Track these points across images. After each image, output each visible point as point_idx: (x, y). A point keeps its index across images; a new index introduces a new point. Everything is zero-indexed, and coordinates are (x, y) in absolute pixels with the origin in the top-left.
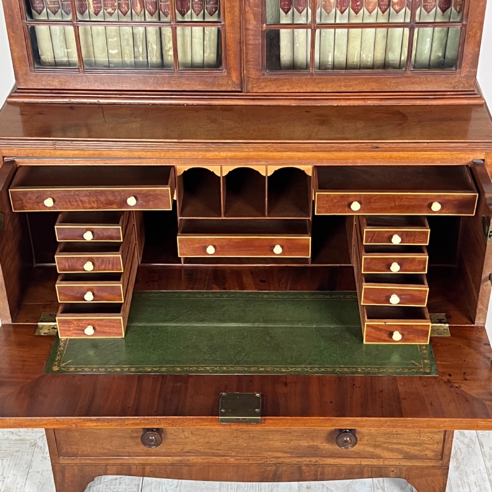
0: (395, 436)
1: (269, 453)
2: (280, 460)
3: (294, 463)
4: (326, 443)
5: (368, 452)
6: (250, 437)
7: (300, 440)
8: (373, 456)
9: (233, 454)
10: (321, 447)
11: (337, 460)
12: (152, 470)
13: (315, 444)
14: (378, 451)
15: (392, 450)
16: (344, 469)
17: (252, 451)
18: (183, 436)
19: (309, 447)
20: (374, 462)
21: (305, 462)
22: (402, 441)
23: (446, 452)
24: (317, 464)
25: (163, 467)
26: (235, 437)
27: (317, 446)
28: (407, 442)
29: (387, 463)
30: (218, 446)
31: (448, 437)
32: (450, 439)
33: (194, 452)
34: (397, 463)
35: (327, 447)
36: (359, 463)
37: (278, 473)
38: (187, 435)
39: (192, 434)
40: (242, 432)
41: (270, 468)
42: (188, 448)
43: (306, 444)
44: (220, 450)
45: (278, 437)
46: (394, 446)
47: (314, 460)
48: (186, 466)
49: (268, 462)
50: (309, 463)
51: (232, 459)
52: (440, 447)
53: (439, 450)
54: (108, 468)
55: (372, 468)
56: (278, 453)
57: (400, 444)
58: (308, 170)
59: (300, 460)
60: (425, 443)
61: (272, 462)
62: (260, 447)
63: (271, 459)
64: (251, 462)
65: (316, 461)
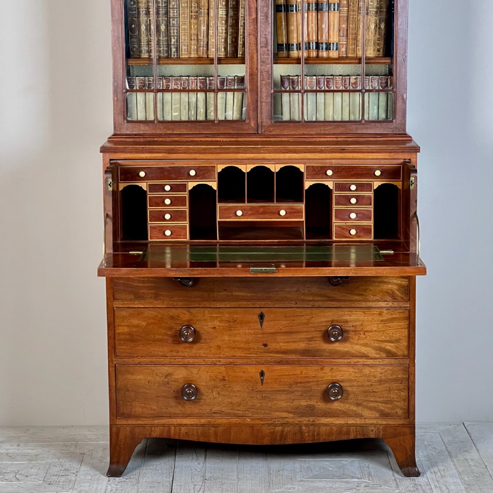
0: (372, 394)
1: (277, 413)
2: (286, 420)
3: (296, 423)
4: (321, 403)
5: (352, 410)
6: (262, 397)
7: (300, 400)
8: (356, 415)
9: (250, 415)
10: (317, 406)
11: (329, 419)
12: (186, 431)
13: (312, 403)
14: (359, 410)
15: (370, 409)
16: (334, 428)
17: (263, 411)
18: (212, 397)
19: (307, 406)
20: (358, 421)
21: (304, 422)
22: (378, 399)
23: (411, 410)
24: (314, 424)
25: (195, 427)
26: (251, 397)
27: (313, 405)
28: (381, 400)
29: (368, 421)
30: (238, 406)
31: (411, 394)
32: (413, 396)
33: (220, 413)
34: (374, 422)
35: (320, 406)
36: (346, 422)
37: (284, 433)
38: (215, 396)
39: (219, 394)
40: (257, 392)
41: (278, 428)
42: (216, 409)
43: (305, 404)
44: (240, 411)
45: (284, 397)
46: (372, 404)
47: (312, 420)
48: (213, 426)
49: (276, 423)
50: (308, 422)
51: (249, 420)
52: (406, 404)
53: (406, 408)
54: (153, 429)
55: (356, 428)
56: (284, 414)
57: (376, 402)
58: (302, 168)
59: (301, 419)
60: (395, 401)
61: (280, 422)
62: (270, 407)
63: (279, 419)
64: (263, 423)
65: (314, 421)
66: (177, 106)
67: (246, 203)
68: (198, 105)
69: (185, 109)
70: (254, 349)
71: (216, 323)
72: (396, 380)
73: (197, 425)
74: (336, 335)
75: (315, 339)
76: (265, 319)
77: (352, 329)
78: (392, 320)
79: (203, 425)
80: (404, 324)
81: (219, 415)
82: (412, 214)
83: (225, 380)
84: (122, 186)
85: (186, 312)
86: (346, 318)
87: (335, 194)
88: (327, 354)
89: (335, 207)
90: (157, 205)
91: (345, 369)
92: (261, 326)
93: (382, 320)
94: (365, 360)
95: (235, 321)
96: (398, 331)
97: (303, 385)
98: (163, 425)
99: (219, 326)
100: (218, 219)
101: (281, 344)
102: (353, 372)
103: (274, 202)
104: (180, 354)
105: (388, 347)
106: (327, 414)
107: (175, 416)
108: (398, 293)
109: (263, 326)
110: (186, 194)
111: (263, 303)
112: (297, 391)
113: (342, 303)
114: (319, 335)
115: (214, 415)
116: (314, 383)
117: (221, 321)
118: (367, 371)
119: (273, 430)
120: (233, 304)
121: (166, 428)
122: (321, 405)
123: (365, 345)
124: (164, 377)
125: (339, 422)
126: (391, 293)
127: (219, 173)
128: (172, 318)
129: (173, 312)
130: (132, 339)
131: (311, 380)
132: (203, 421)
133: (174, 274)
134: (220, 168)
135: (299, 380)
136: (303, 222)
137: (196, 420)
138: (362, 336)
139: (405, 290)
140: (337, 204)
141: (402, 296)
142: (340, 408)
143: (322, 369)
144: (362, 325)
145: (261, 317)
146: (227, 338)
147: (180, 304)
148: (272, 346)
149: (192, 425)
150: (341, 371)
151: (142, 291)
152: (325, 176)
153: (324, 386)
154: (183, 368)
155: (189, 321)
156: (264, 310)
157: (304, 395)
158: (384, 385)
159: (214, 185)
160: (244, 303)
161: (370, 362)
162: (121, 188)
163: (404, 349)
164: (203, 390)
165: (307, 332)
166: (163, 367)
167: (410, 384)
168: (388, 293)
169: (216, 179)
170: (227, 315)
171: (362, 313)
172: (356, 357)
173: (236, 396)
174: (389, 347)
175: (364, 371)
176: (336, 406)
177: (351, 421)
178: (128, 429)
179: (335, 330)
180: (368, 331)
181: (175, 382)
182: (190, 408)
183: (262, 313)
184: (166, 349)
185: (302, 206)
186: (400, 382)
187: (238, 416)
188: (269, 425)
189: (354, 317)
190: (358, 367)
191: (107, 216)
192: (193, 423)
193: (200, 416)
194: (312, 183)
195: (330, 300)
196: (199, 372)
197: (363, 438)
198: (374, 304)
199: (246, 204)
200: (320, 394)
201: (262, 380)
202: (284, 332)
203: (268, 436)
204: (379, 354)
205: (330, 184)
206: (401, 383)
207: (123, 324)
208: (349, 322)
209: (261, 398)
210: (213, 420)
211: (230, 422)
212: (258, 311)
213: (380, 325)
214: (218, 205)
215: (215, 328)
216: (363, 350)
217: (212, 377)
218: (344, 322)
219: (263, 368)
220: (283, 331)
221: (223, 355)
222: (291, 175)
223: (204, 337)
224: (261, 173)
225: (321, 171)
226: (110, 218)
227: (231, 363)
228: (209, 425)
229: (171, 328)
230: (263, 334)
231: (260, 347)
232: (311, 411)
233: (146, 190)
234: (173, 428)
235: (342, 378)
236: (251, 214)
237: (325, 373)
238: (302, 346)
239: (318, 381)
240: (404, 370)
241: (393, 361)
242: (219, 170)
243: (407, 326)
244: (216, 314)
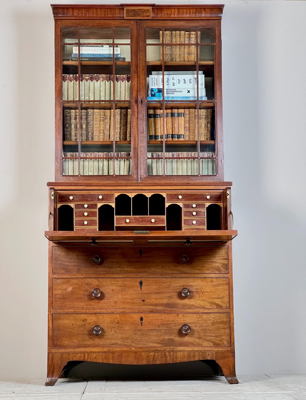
0: (208, 331)
1: (151, 344)
2: (156, 348)
3: (163, 350)
4: (177, 337)
5: (196, 342)
7: (165, 335)
8: (199, 345)
9: (134, 345)
10: (175, 340)
11: (182, 347)
12: (95, 356)
14: (200, 342)
15: (208, 341)
16: (186, 353)
17: (143, 343)
18: (111, 334)
19: (169, 339)
20: (200, 349)
21: (167, 350)
22: (211, 335)
23: (232, 341)
24: (173, 351)
25: (101, 353)
26: (135, 334)
27: (173, 339)
28: (214, 335)
29: (206, 349)
30: (127, 340)
32: (233, 333)
33: (116, 344)
34: (210, 349)
36: (193, 349)
37: (155, 357)
38: (113, 333)
39: (115, 332)
40: (138, 330)
41: (151, 353)
42: (113, 342)
43: (168, 338)
44: (128, 342)
45: (155, 333)
46: (208, 338)
47: (172, 348)
48: (111, 353)
49: (150, 350)
50: (169, 350)
51: (134, 348)
52: (229, 337)
53: (229, 340)
54: (74, 355)
55: (199, 353)
56: (155, 344)
57: (210, 336)
58: (164, 195)
59: (165, 348)
60: (222, 335)
61: (152, 350)
62: (147, 340)
63: (152, 348)
64: (142, 350)
65: (173, 349)
66: (92, 169)
67: (132, 215)
68: (104, 169)
69: (96, 171)
70: (137, 303)
71: (114, 287)
72: (222, 322)
73: (102, 352)
74: (186, 293)
75: (173, 297)
76: (143, 285)
77: (195, 290)
78: (218, 285)
79: (105, 352)
80: (226, 287)
81: (115, 345)
82: (228, 212)
83: (119, 323)
84: (59, 205)
85: (96, 281)
86: (191, 284)
87: (183, 210)
88: (181, 306)
89: (183, 218)
90: (80, 216)
91: (191, 315)
92: (141, 289)
93: (213, 285)
94: (204, 310)
95: (125, 286)
96: (222, 291)
97: (167, 326)
98: (81, 353)
99: (115, 289)
100: (115, 225)
101: (153, 300)
102: (197, 317)
103: (148, 215)
104: (92, 306)
105: (217, 302)
106: (181, 344)
107: (89, 346)
108: (222, 269)
109: (142, 289)
110: (97, 210)
111: (142, 275)
112: (163, 329)
113: (189, 275)
114: (176, 294)
115: (112, 345)
116: (173, 325)
117: (117, 286)
118: (205, 316)
119: (148, 355)
120: (124, 276)
121: (83, 354)
122: (177, 339)
123: (203, 300)
124: (82, 321)
125: (188, 349)
126: (218, 268)
127: (116, 198)
128: (88, 284)
129: (88, 280)
130: (64, 298)
131: (171, 323)
132: (106, 349)
133: (90, 234)
134: (116, 195)
135: (164, 323)
136: (165, 226)
137: (101, 349)
138: (201, 295)
139: (226, 266)
140: (185, 216)
141: (225, 270)
142: (189, 341)
143: (178, 316)
144: (201, 288)
145: (141, 283)
146: (120, 296)
147: (93, 276)
148: (147, 301)
149: (99, 352)
150: (189, 317)
152: (177, 199)
153: (180, 327)
154: (94, 315)
155: (98, 286)
156: (143, 280)
157: (167, 332)
158: (216, 326)
159: (113, 205)
160: (130, 275)
161: (206, 311)
162: (58, 207)
163: (227, 303)
164: (105, 329)
165: (168, 292)
166: (81, 315)
167: (231, 324)
168: (216, 268)
169: (115, 201)
170: (120, 283)
171: (201, 281)
172: (198, 308)
173: (126, 333)
174: (218, 301)
175: (203, 317)
176: (186, 339)
177: (196, 349)
178: (59, 355)
179: (185, 290)
180: (204, 292)
181: (89, 324)
182: (97, 341)
183: (141, 281)
184: (83, 304)
185: (165, 217)
186: (225, 324)
187: (126, 346)
188: (146, 351)
189: (196, 283)
190: (200, 314)
192: (99, 351)
193: (103, 346)
194: (170, 204)
195: (182, 273)
196: (104, 318)
197: (204, 359)
198: (208, 275)
199: (132, 216)
200: (176, 331)
201: (142, 323)
202: (155, 293)
203: (145, 359)
204: (212, 306)
205: (181, 204)
206: (226, 325)
207: (57, 288)
208: (194, 286)
209: (141, 334)
210: (111, 348)
211: (122, 350)
212: (139, 280)
213: (212, 288)
214: (115, 217)
215: (113, 290)
216: (202, 303)
217: (111, 321)
218: (190, 286)
219: (142, 315)
220: (154, 292)
221: (118, 307)
222: (158, 200)
223: (106, 296)
224: (140, 198)
225: (176, 197)
226: (52, 215)
227: (123, 312)
228: (109, 352)
229: (87, 291)
230: (142, 294)
231: (140, 302)
232: (171, 342)
233: (73, 207)
234: (86, 354)
235: (190, 321)
236: (135, 222)
237: (179, 318)
238: (165, 301)
239: (175, 323)
240: (227, 316)
241: (220, 310)
242: (116, 196)
243: (228, 289)
244: (114, 281)
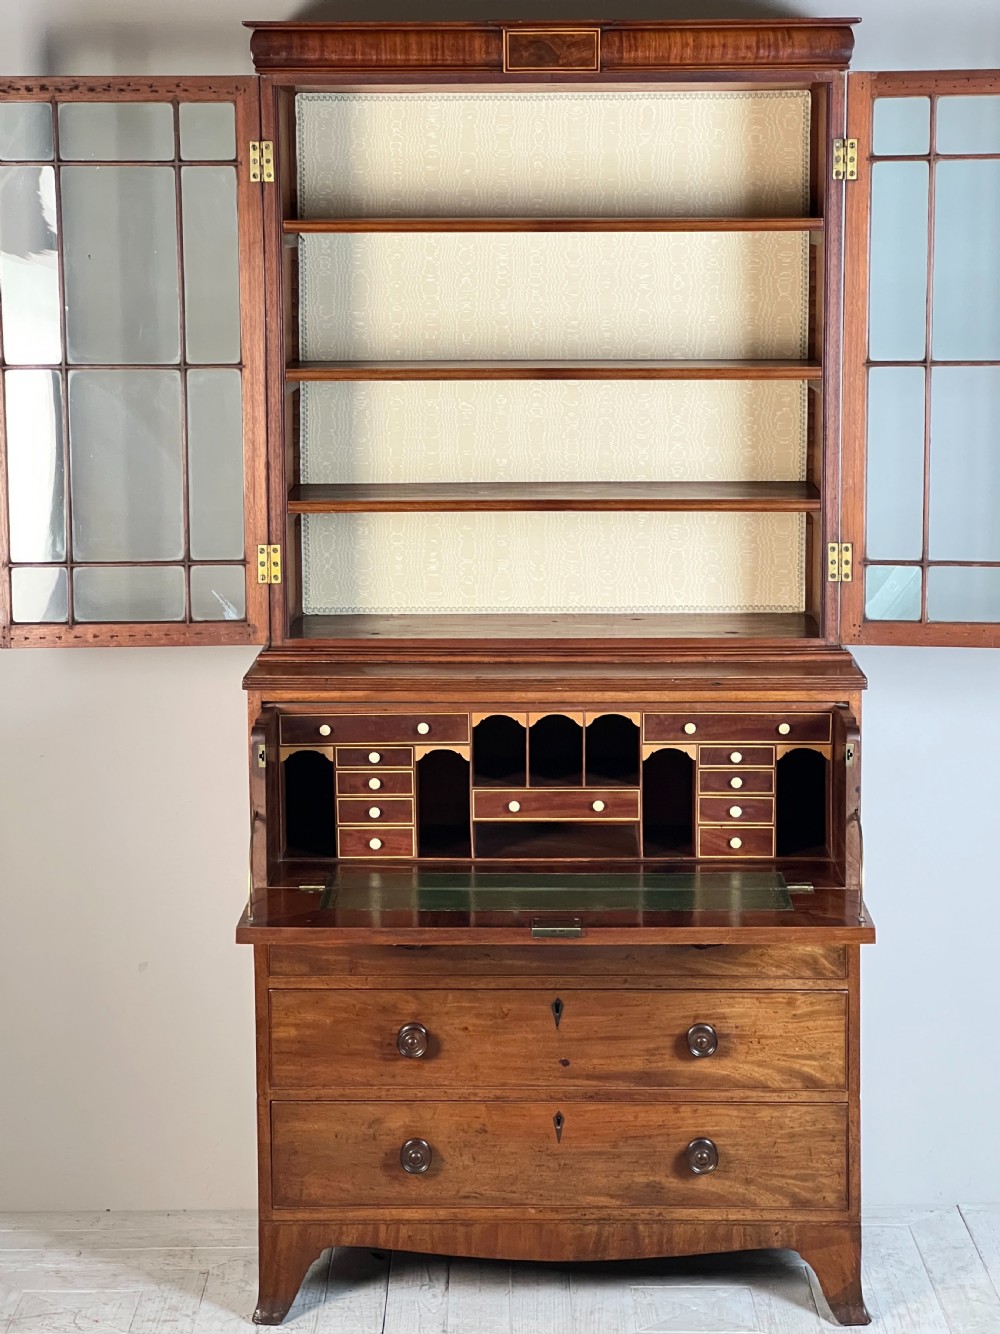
0: (775, 1160)
1: (589, 1199)
2: (604, 1213)
3: (626, 1217)
4: (674, 1177)
5: (737, 1193)
6: (559, 1165)
7: (634, 1171)
8: (746, 1203)
9: (534, 1202)
10: (667, 1185)
11: (691, 1210)
12: (410, 1233)
13: (657, 1179)
14: (751, 1193)
15: (773, 1190)
16: (702, 1230)
17: (562, 1194)
18: (461, 1164)
19: (648, 1185)
20: (748, 1215)
21: (643, 1216)
22: (787, 1172)
23: (853, 1193)
24: (661, 1220)
25: (428, 1226)
26: (538, 1166)
27: (660, 1183)
28: (794, 1172)
29: (767, 1216)
30: (512, 1184)
31: (854, 1162)
32: (856, 1167)
33: (476, 1198)
34: (780, 1216)
35: (674, 1185)
36: (724, 1217)
37: (603, 1239)
38: (466, 1162)
39: (474, 1159)
40: (548, 1155)
41: (590, 1227)
42: (466, 1190)
43: (644, 1180)
44: (514, 1192)
45: (601, 1166)
46: (776, 1182)
47: (657, 1212)
48: (461, 1224)
49: (587, 1217)
50: (648, 1217)
51: (533, 1211)
52: (844, 1181)
53: (843, 1188)
54: (344, 1228)
55: (745, 1229)
56: (602, 1199)
57: (783, 1176)
58: (636, 718)
59: (635, 1211)
60: (821, 1175)
61: (593, 1217)
62: (575, 1186)
63: (592, 1210)
64: (561, 1217)
65: (660, 1214)
67: (528, 786)
70: (543, 1070)
71: (469, 1020)
72: (823, 1133)
73: (430, 1222)
74: (704, 1045)
75: (662, 1052)
76: (566, 1010)
77: (734, 1032)
78: (811, 1015)
79: (442, 1222)
80: (838, 1023)
81: (475, 1201)
82: (849, 811)
83: (486, 1132)
84: (285, 753)
85: (410, 998)
86: (723, 1011)
87: (701, 768)
88: (688, 1081)
89: (700, 795)
90: (355, 790)
91: (722, 1110)
92: (557, 1025)
93: (794, 1015)
94: (762, 1094)
95: (507, 1015)
96: (826, 1032)
97: (640, 1142)
98: (365, 1222)
99: (474, 1025)
100: (473, 818)
101: (595, 1061)
102: (738, 1117)
103: (582, 785)
104: (399, 1080)
105: (806, 1069)
106: (686, 1201)
107: (388, 1203)
108: (825, 962)
109: (560, 1025)
110: (410, 770)
111: (560, 981)
112: (628, 1153)
113: (714, 981)
114: (668, 1042)
115: (467, 1201)
116: (660, 1138)
117: (478, 1016)
118: (765, 1114)
119: (579, 1232)
120: (504, 982)
121: (370, 1228)
122: (673, 1183)
123: (760, 1064)
124: (366, 1126)
125: (710, 1217)
126: (811, 962)
127: (475, 730)
128: (384, 1010)
129: (387, 998)
130: (305, 1051)
131: (655, 1132)
132: (442, 1213)
133: (388, 938)
134: (477, 719)
135: (631, 1134)
136: (639, 822)
137: (428, 1211)
138: (756, 1046)
139: (839, 956)
140: (704, 788)
141: (834, 968)
142: (714, 1190)
143: (676, 1111)
144: (754, 1024)
145: (557, 1007)
146: (488, 1048)
147: (400, 982)
148: (577, 1064)
149: (421, 1222)
150: (715, 1115)
151: (325, 957)
152: (680, 735)
153: (683, 1144)
154: (404, 1108)
155: (416, 1015)
156: (561, 995)
157: (642, 1161)
158: (800, 1144)
159: (465, 752)
160: (522, 981)
161: (774, 1097)
162: (284, 757)
163: (837, 1073)
164: (443, 1151)
165: (647, 1037)
166: (365, 1106)
167: (851, 1141)
168: (804, 961)
169: (470, 741)
170: (490, 1005)
171: (755, 1001)
172: (744, 1087)
173: (507, 1164)
174: (809, 1068)
175: (758, 1115)
176: (704, 1184)
177: (734, 1215)
178: (295, 1229)
179: (701, 1034)
180: (766, 1037)
181: (388, 1135)
182: (415, 1187)
183: (558, 999)
184: (371, 1071)
185: (638, 793)
186: (830, 1138)
187: (511, 1204)
188: (574, 1221)
189: (738, 1010)
190: (748, 1108)
191: (255, 816)
192: (422, 1217)
193: (435, 1204)
194: (656, 748)
195: (692, 976)
196: (435, 1117)
197: (758, 1248)
198: (778, 983)
199: (528, 789)
200: (669, 1161)
201: (559, 1132)
202: (602, 1038)
203: (571, 1244)
204: (789, 1082)
205: (692, 751)
206: (833, 1141)
207: (287, 1021)
208: (728, 1018)
209: (557, 1168)
210: (463, 1211)
211: (496, 1216)
212: (551, 997)
213: (790, 1026)
214: (473, 792)
215: (466, 1029)
216: (758, 1073)
217: (461, 1125)
218: (717, 1018)
219: (561, 1108)
220: (599, 1035)
221: (483, 1081)
222: (615, 734)
223: (446, 1046)
224: (556, 729)
225: (673, 725)
226: (261, 820)
227: (497, 1098)
228: (454, 1221)
229: (380, 1029)
230: (561, 1040)
231: (554, 1066)
232: (654, 1195)
233: (331, 759)
234: (383, 1228)
235: (716, 1128)
236: (538, 809)
237: (683, 1119)
238: (638, 1064)
239: (668, 1135)
240: (838, 1115)
241: (816, 1097)
242: (475, 723)
243: (843, 1028)
244: (470, 1001)
